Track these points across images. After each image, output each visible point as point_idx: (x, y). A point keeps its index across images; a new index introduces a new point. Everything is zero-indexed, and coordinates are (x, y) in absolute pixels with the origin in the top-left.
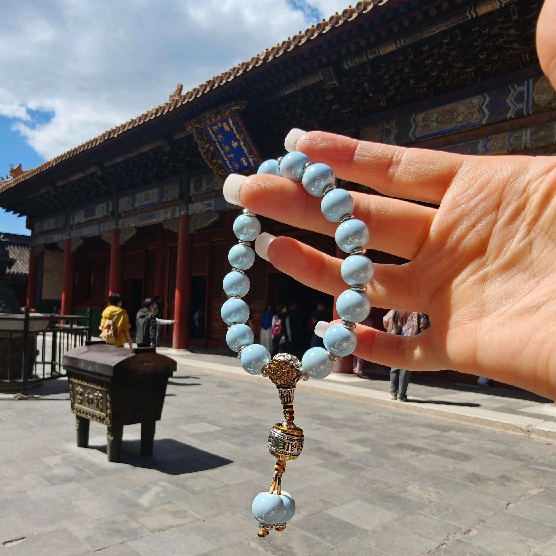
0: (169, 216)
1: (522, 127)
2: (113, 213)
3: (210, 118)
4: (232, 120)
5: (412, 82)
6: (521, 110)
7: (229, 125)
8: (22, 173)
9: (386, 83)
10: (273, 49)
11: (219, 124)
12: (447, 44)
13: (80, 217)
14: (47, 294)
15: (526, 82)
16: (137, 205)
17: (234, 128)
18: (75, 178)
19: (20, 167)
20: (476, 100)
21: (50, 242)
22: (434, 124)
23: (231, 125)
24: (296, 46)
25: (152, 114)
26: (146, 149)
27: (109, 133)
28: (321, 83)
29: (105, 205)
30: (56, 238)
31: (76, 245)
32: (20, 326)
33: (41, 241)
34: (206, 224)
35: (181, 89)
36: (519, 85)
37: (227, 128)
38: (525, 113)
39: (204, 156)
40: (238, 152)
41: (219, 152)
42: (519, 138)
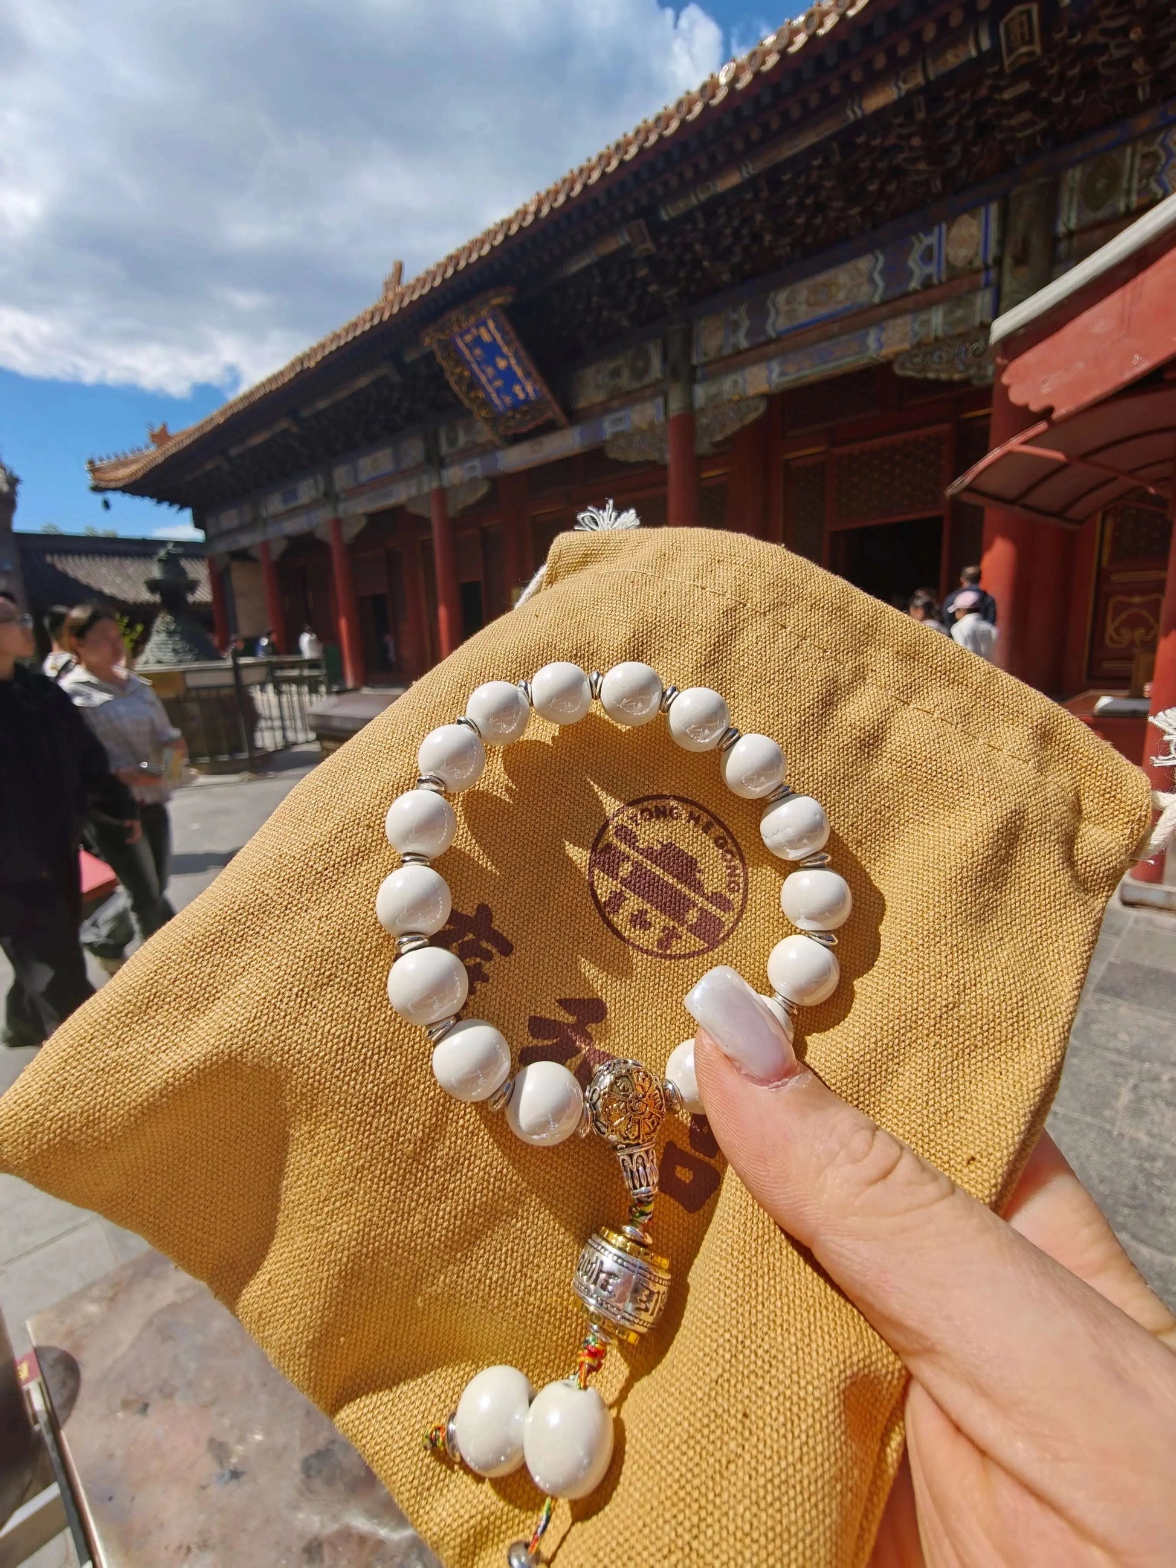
0: (413, 491)
1: (930, 304)
2: (327, 494)
3: (458, 320)
4: (495, 321)
5: (768, 238)
6: (929, 277)
7: (489, 331)
8: (169, 438)
9: (729, 241)
10: (548, 193)
11: (474, 331)
12: (820, 167)
13: (275, 504)
15: (936, 230)
16: (363, 478)
17: (498, 336)
18: (257, 440)
19: (164, 430)
20: (864, 264)
21: (234, 547)
22: (804, 308)
23: (494, 331)
24: (585, 186)
26: (362, 382)
27: (301, 360)
28: (628, 247)
29: (310, 482)
30: (245, 541)
31: (278, 549)
32: (228, 679)
33: (221, 547)
34: (472, 501)
36: (926, 234)
37: (486, 337)
38: (935, 281)
39: (455, 387)
40: (508, 376)
41: (479, 379)
42: (926, 323)
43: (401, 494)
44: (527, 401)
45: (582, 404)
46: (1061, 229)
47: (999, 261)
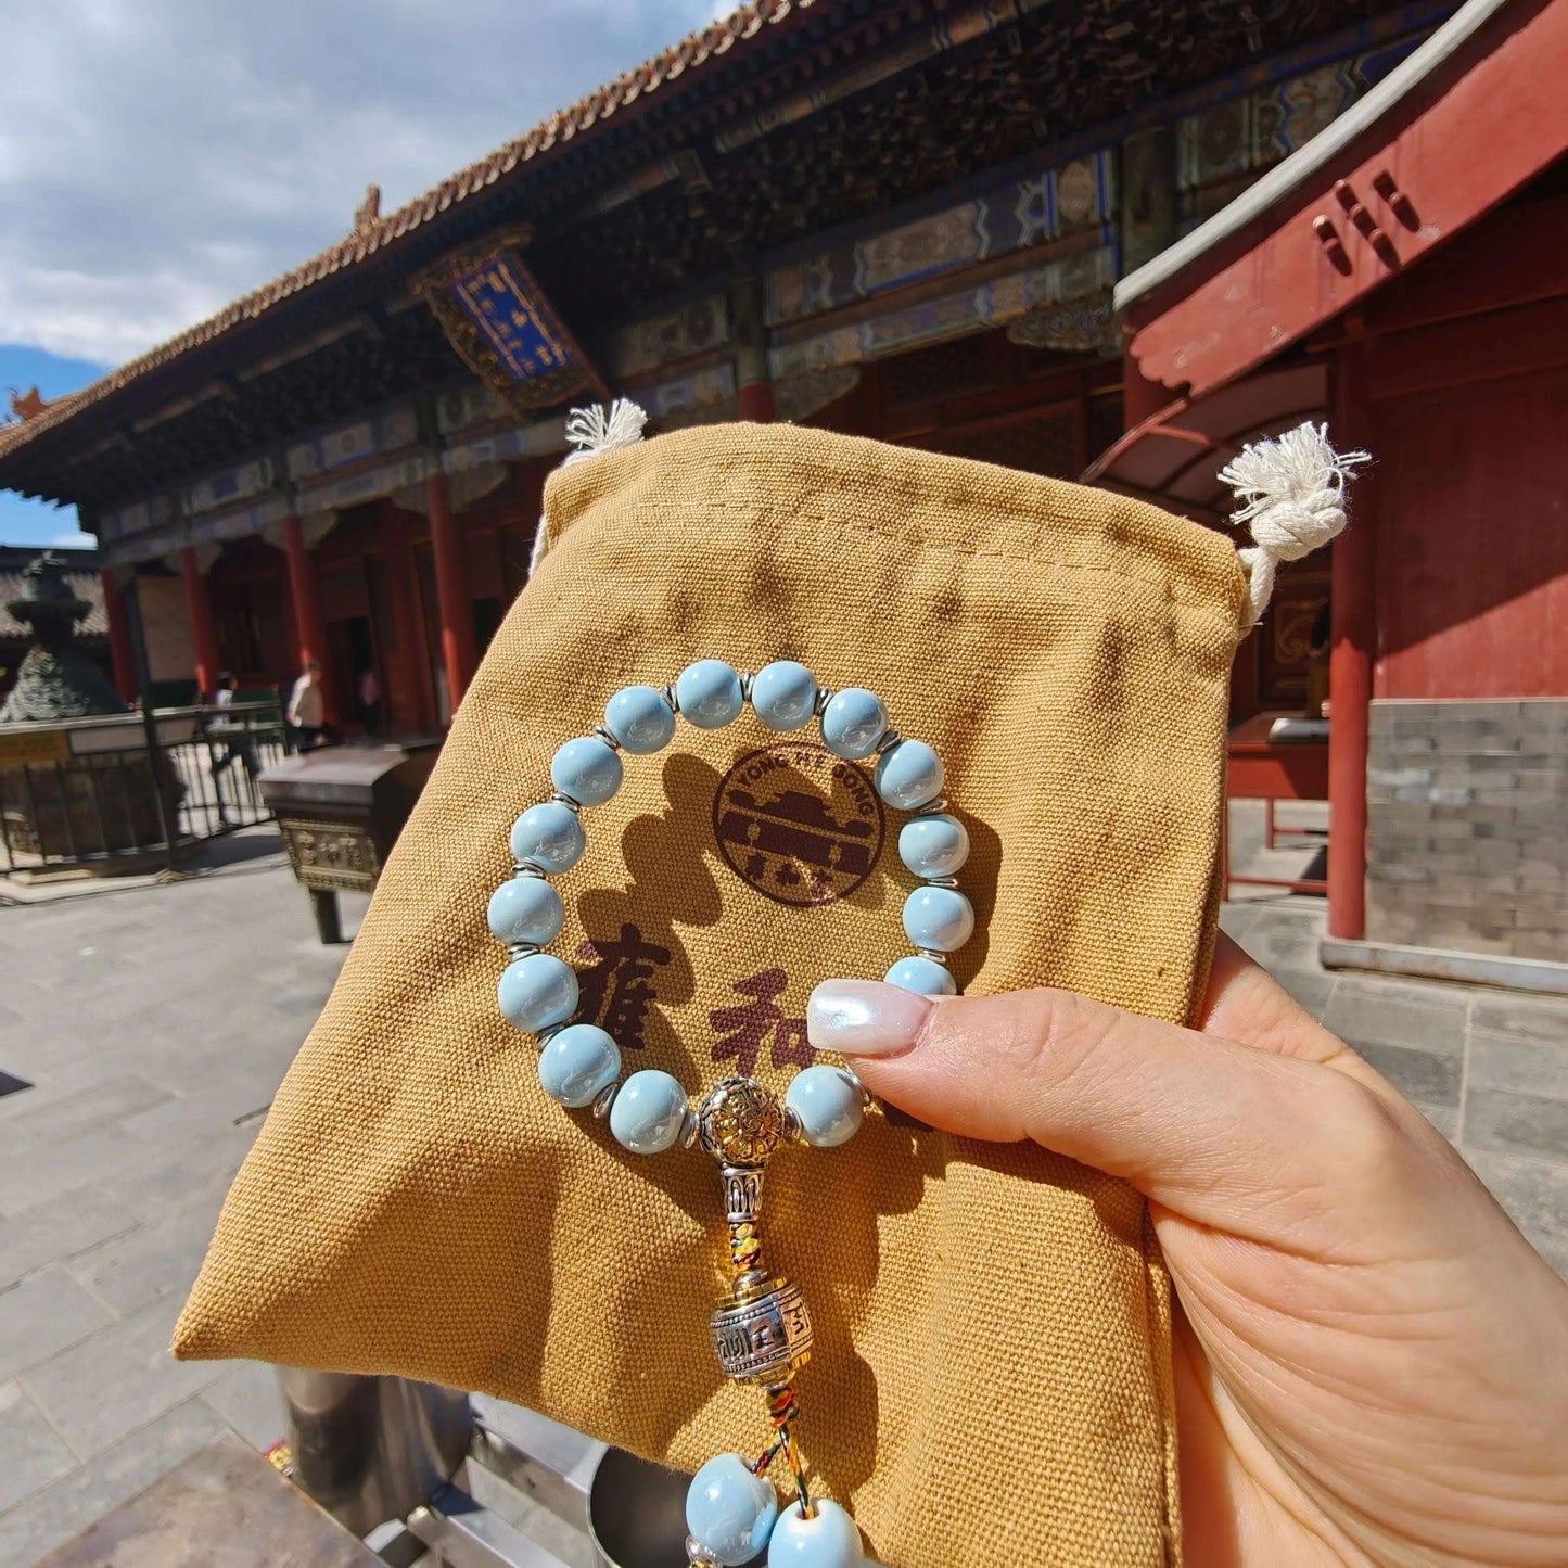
0: (402, 480)
1: (1043, 263)
2: (277, 483)
3: (459, 263)
4: (508, 266)
5: (849, 179)
6: (1040, 232)
8: (43, 407)
9: (801, 180)
12: (905, 101)
13: (203, 498)
14: (161, 668)
15: (1044, 178)
16: (329, 462)
17: (514, 286)
18: (176, 410)
19: (35, 394)
20: (965, 212)
21: (142, 557)
22: (897, 262)
23: (507, 279)
24: (619, 107)
25: (331, 262)
26: (328, 338)
27: (240, 308)
28: (676, 183)
29: (255, 467)
30: (158, 547)
31: (207, 560)
33: (123, 557)
34: (484, 492)
35: (375, 197)
36: (1034, 182)
37: (497, 286)
38: (1048, 236)
39: (458, 349)
40: (529, 335)
41: (489, 337)
42: (1042, 284)
43: (385, 483)
44: (555, 365)
45: (627, 371)
46: (1183, 184)
47: (1118, 216)
